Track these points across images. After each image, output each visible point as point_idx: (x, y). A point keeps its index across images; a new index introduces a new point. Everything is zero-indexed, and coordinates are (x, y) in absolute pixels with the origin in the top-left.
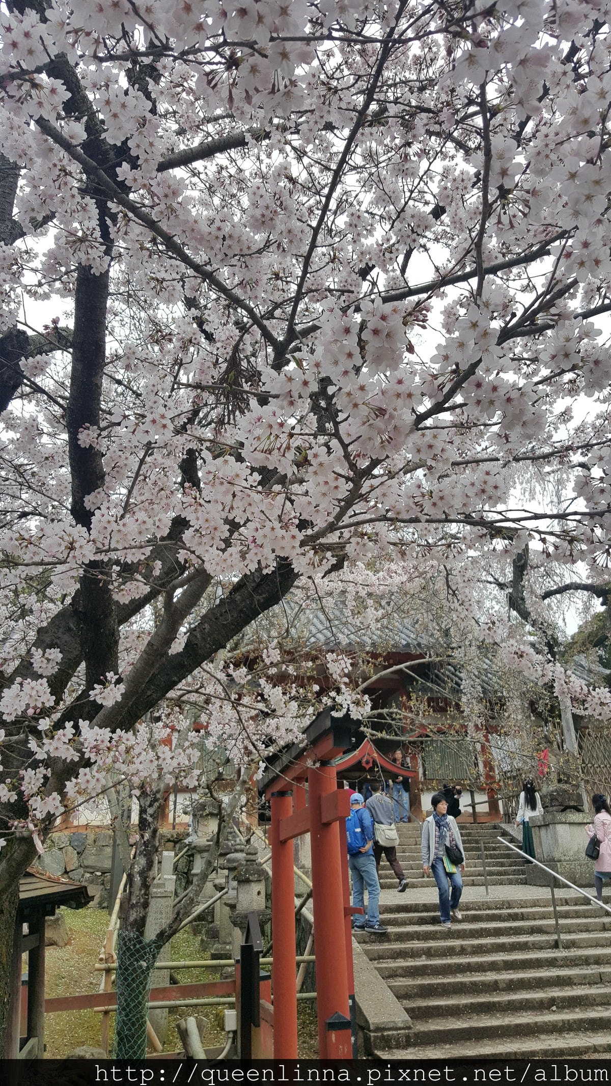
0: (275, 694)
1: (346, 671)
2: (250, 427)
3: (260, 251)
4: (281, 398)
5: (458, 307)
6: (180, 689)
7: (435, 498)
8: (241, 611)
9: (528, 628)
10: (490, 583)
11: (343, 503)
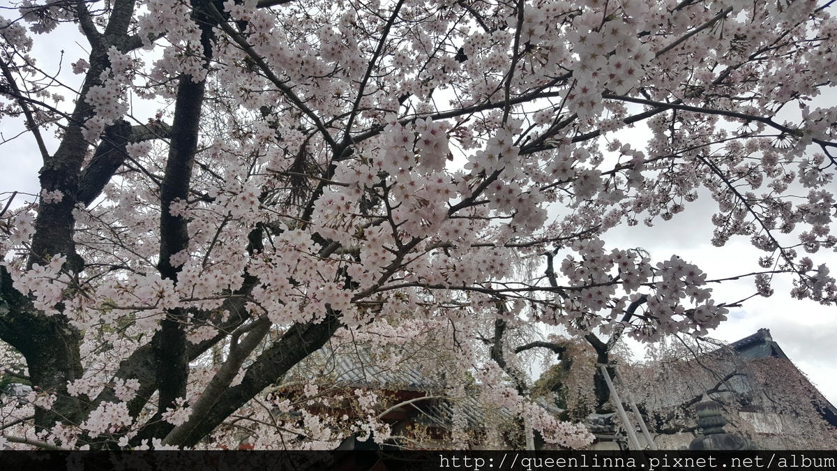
0: (312, 421)
1: (373, 404)
2: (322, 208)
3: (330, 75)
4: (350, 187)
5: (473, 130)
6: (234, 416)
7: (458, 271)
8: (291, 353)
9: (504, 374)
10: (478, 338)
11: (386, 271)
